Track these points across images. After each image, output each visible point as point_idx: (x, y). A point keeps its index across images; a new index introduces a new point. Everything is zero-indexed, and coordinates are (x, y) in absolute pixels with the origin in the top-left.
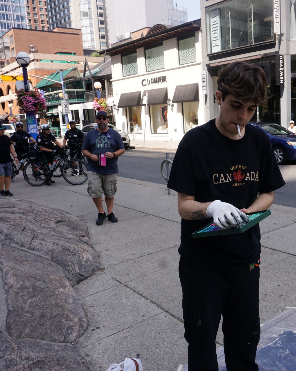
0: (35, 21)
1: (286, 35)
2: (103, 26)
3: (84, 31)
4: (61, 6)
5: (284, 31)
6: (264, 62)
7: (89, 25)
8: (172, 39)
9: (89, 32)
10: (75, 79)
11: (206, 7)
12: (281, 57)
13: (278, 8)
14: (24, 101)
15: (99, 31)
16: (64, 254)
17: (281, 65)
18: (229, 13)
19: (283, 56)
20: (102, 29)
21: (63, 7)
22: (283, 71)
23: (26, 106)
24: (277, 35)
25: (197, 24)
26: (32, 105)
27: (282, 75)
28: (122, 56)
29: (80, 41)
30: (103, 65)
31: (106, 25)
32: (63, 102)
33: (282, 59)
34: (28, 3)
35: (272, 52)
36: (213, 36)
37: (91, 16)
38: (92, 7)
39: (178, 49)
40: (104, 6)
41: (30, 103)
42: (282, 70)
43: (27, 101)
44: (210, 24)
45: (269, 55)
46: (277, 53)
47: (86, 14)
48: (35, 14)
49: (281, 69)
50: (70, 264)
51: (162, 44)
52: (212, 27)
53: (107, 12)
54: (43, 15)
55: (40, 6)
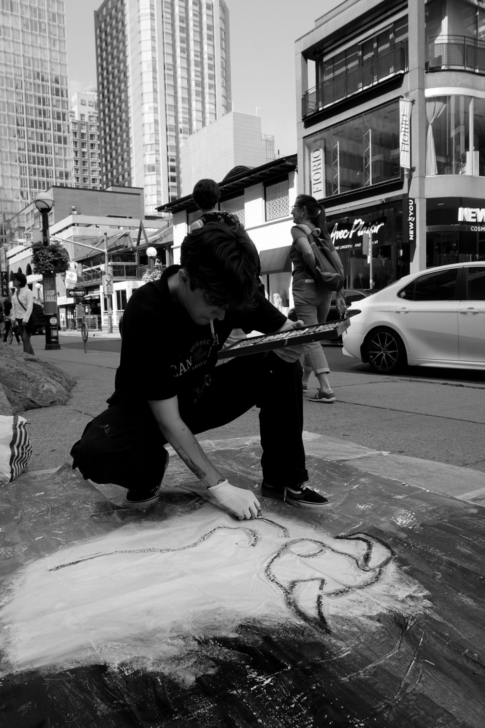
0: (85, 179)
1: (420, 169)
2: (175, 184)
3: (148, 191)
4: (120, 158)
5: (416, 164)
6: (385, 210)
7: (155, 182)
8: (257, 185)
9: (155, 192)
10: (125, 248)
11: (304, 137)
12: (410, 201)
13: (407, 130)
14: (41, 257)
15: (169, 191)
16: (16, 378)
17: (411, 214)
18: (337, 143)
19: (413, 200)
20: (173, 189)
21: (122, 159)
22: (414, 223)
23: (42, 263)
24: (405, 170)
25: (292, 161)
26: (50, 262)
27: (412, 228)
28: (188, 212)
29: (140, 205)
30: (165, 230)
31: (179, 183)
32: (105, 278)
33: (412, 204)
34: (77, 156)
35: (398, 196)
36: (314, 177)
37: (158, 171)
38: (161, 159)
39: (265, 199)
40: (178, 156)
41: (47, 260)
42: (413, 220)
43: (44, 257)
44: (310, 160)
45: (394, 200)
46: (406, 196)
47: (152, 168)
48: (84, 170)
49: (410, 219)
50: (21, 388)
51: (242, 193)
52: (312, 164)
53: (181, 166)
54: (95, 172)
55: (91, 160)
